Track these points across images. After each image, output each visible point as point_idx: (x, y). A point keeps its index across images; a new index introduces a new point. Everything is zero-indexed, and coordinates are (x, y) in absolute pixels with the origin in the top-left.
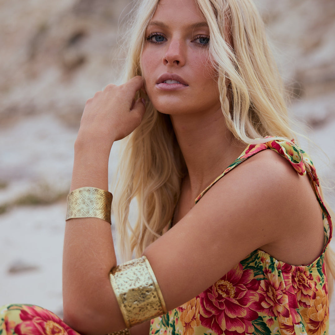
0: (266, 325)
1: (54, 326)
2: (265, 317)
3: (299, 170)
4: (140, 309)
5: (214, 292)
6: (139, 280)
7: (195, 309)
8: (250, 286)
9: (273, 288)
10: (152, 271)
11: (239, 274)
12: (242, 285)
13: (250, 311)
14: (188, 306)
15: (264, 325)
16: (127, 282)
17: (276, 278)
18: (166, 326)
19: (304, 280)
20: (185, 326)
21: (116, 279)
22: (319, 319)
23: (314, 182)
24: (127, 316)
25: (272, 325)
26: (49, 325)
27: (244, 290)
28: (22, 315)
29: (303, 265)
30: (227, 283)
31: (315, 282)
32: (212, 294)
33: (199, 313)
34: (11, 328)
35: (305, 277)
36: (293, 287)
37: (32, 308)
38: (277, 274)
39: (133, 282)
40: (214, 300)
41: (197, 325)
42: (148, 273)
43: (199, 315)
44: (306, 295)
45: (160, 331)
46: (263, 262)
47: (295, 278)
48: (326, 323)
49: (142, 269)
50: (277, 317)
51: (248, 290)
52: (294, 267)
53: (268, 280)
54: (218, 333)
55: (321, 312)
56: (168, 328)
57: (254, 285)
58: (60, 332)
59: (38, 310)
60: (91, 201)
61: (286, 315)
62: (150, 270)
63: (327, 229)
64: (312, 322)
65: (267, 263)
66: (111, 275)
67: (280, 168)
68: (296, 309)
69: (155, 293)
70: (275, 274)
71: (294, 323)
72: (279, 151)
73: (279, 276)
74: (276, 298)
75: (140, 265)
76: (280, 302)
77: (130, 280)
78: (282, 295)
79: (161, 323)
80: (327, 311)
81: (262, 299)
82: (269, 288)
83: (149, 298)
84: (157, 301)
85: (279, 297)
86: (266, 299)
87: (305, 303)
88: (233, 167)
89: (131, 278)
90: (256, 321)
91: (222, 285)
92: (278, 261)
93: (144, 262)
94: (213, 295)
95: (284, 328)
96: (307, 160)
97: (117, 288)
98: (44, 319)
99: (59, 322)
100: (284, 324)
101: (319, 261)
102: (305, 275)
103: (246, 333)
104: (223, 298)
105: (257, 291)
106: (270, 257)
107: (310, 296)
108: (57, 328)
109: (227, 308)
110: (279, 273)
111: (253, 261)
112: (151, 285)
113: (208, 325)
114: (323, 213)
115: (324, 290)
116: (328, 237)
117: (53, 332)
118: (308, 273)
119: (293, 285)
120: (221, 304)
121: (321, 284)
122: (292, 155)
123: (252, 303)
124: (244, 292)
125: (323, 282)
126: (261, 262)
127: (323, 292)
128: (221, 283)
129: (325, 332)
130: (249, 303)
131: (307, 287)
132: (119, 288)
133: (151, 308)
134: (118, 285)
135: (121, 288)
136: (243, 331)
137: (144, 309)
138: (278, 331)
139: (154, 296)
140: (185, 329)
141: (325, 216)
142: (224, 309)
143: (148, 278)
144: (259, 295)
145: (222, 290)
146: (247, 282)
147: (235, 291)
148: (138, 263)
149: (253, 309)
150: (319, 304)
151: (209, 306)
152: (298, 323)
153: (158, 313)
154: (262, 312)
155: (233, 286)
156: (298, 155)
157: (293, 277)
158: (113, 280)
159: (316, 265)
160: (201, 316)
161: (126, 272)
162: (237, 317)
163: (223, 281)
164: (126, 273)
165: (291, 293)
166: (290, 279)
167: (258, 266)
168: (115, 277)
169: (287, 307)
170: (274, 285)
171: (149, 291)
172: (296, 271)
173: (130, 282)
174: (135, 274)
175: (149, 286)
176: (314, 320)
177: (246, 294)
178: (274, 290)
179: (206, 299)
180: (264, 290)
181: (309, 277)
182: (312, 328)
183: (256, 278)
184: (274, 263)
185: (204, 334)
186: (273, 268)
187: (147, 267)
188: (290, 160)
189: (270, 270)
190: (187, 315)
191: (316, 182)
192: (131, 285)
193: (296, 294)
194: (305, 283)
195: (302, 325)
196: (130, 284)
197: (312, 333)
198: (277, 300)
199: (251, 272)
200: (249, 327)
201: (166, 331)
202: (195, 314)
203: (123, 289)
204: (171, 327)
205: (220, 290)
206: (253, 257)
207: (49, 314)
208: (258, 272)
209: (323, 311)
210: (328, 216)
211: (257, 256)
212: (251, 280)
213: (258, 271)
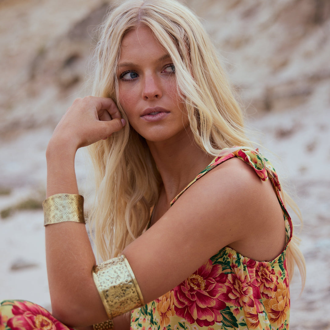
0: (233, 314)
1: (43, 320)
2: (232, 307)
3: (262, 176)
4: (121, 303)
5: (186, 286)
6: (119, 277)
7: (170, 300)
8: (218, 279)
9: (239, 281)
10: (132, 270)
11: (209, 269)
12: (212, 278)
13: (219, 301)
14: (164, 298)
15: (231, 314)
16: (108, 280)
17: (242, 272)
18: (145, 314)
19: (266, 274)
20: (161, 315)
21: (99, 277)
22: (280, 309)
23: (276, 188)
24: (110, 310)
25: (238, 314)
26: (39, 319)
27: (213, 282)
28: (14, 310)
29: (266, 261)
30: (198, 277)
31: (277, 276)
32: (185, 286)
33: (174, 304)
34: (4, 322)
35: (268, 272)
36: (257, 280)
37: (23, 303)
38: (243, 268)
39: (114, 279)
40: (186, 293)
41: (173, 315)
42: (128, 271)
43: (173, 306)
44: (268, 288)
45: (140, 319)
46: (230, 258)
47: (259, 273)
48: (286, 312)
49: (122, 267)
50: (243, 307)
51: (217, 283)
52: (257, 263)
53: (235, 274)
54: (191, 322)
55: (282, 302)
56: (146, 316)
57: (222, 279)
58: (48, 324)
59: (29, 305)
60: (63, 207)
61: (252, 305)
62: (129, 268)
63: (288, 230)
64: (274, 312)
65: (234, 258)
66: (94, 274)
67: (245, 174)
68: (260, 300)
69: (134, 289)
70: (241, 268)
71: (258, 312)
72: (244, 159)
73: (244, 270)
74: (242, 290)
75: (120, 264)
76: (245, 293)
77: (111, 278)
78: (247, 287)
79: (140, 312)
80: (288, 302)
81: (229, 290)
82: (236, 280)
83: (129, 294)
84: (136, 296)
85: (245, 289)
86: (233, 291)
87: (267, 294)
88: (204, 173)
89: (112, 276)
90: (224, 310)
91: (194, 279)
92: (243, 257)
93: (123, 261)
94: (186, 288)
95: (249, 317)
96: (270, 167)
97: (100, 286)
98: (34, 313)
99: (48, 316)
100: (249, 313)
101: (280, 257)
102: (268, 270)
103: (215, 322)
104: (194, 290)
105: (225, 284)
106: (236, 253)
107: (271, 289)
108: (46, 321)
109: (198, 299)
110: (244, 267)
111: (221, 257)
112: (131, 282)
113: (182, 315)
114: (284, 215)
115: (285, 284)
116: (289, 236)
117: (42, 325)
118: (270, 269)
119: (257, 278)
120: (193, 296)
121: (282, 278)
122: (256, 163)
123: (221, 294)
124: (213, 285)
125: (284, 276)
126: (229, 258)
127: (284, 285)
128: (192, 277)
129: (286, 321)
130: (217, 294)
131: (269, 281)
132: (101, 286)
133: (130, 302)
134: (101, 283)
135: (104, 285)
136: (213, 319)
137: (124, 303)
138: (243, 320)
139: (133, 291)
140: (161, 318)
141: (286, 218)
142: (196, 300)
143: (128, 275)
144: (227, 288)
145: (193, 283)
146: (216, 276)
147: (206, 284)
148: (118, 262)
149: (221, 299)
150: (280, 296)
151: (183, 298)
152: (262, 312)
153: (137, 305)
154: (230, 302)
155: (204, 279)
156: (261, 163)
157: (257, 272)
158: (96, 278)
159: (278, 262)
160: (175, 307)
161: (107, 270)
162: (207, 307)
163: (195, 275)
164: (108, 272)
165: (255, 285)
166: (254, 273)
167: (225, 261)
168: (98, 276)
169: (252, 298)
170: (240, 278)
171: (129, 287)
172: (260, 266)
173: (111, 280)
174: (115, 272)
175: (129, 283)
176: (275, 310)
177: (215, 286)
178: (240, 283)
179: (179, 291)
180: (231, 283)
181: (271, 272)
182: (274, 317)
183: (224, 272)
184: (240, 258)
185: (179, 323)
186: (239, 263)
187: (126, 266)
188: (254, 167)
189: (237, 264)
190: (163, 306)
191: (278, 187)
192: (112, 283)
193: (259, 286)
194: (267, 277)
195: (265, 314)
196: (112, 281)
197: (273, 321)
198: (243, 292)
199: (220, 267)
200: (218, 315)
201: (144, 319)
202: (170, 305)
203: (105, 287)
204: (149, 315)
205: (192, 283)
206: (222, 253)
207: (38, 309)
208: (226, 267)
209: (283, 302)
210: (288, 218)
211: (225, 252)
212: (219, 274)
213: (227, 265)
